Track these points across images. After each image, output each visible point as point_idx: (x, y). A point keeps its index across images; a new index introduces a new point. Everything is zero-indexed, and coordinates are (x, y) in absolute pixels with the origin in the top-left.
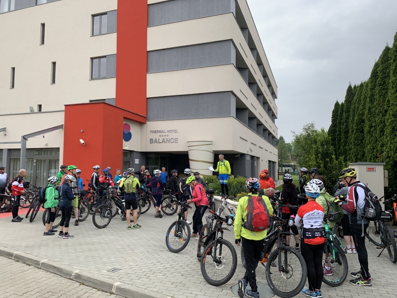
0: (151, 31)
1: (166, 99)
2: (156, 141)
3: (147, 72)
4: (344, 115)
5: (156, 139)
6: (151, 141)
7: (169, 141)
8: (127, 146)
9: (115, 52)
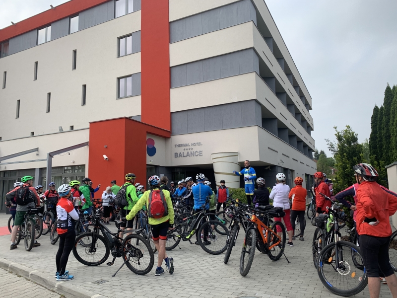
0: (173, 47)
1: (189, 113)
2: (180, 155)
3: (170, 87)
4: (384, 119)
5: (180, 153)
6: (176, 155)
7: (193, 154)
8: (151, 160)
9: (140, 71)
